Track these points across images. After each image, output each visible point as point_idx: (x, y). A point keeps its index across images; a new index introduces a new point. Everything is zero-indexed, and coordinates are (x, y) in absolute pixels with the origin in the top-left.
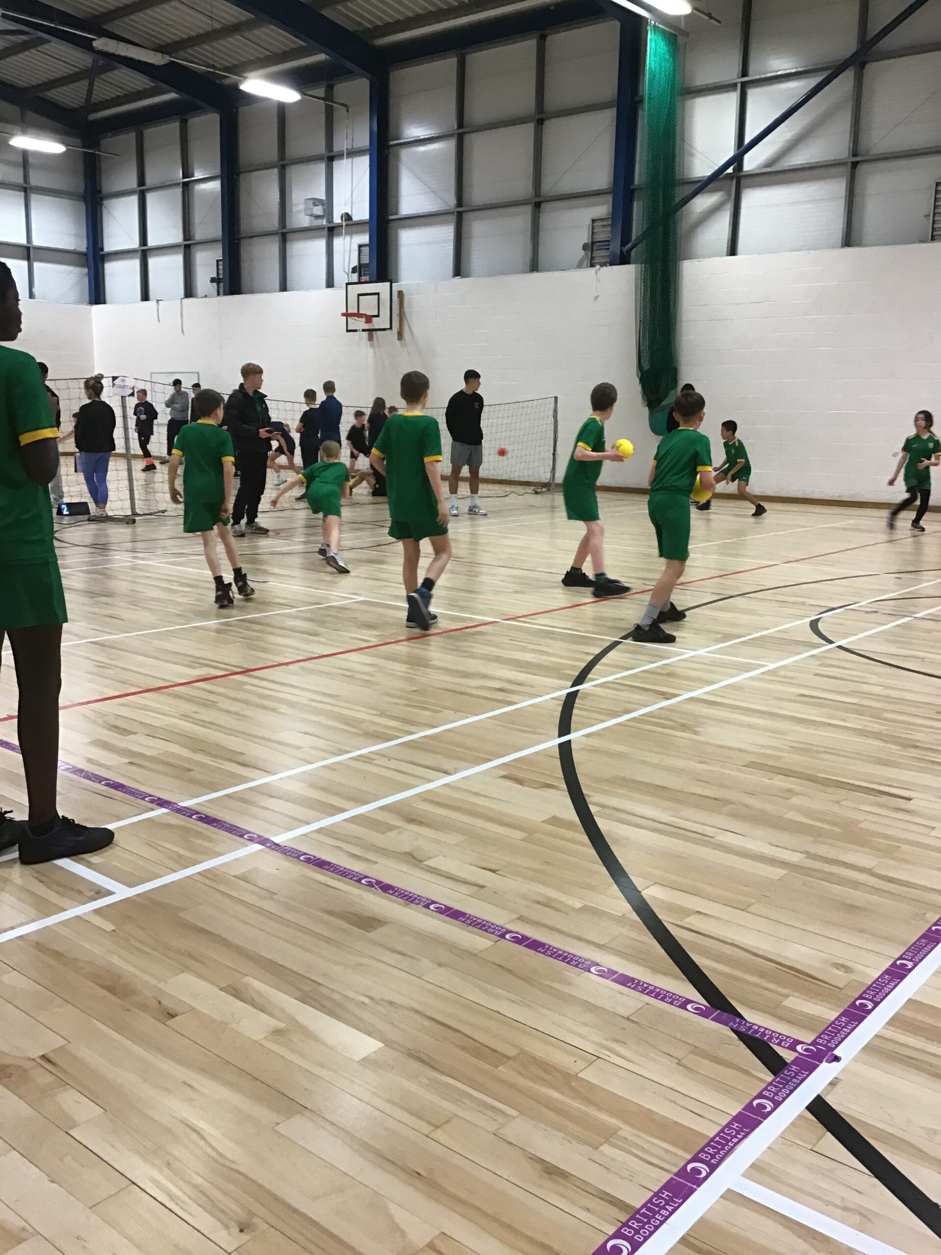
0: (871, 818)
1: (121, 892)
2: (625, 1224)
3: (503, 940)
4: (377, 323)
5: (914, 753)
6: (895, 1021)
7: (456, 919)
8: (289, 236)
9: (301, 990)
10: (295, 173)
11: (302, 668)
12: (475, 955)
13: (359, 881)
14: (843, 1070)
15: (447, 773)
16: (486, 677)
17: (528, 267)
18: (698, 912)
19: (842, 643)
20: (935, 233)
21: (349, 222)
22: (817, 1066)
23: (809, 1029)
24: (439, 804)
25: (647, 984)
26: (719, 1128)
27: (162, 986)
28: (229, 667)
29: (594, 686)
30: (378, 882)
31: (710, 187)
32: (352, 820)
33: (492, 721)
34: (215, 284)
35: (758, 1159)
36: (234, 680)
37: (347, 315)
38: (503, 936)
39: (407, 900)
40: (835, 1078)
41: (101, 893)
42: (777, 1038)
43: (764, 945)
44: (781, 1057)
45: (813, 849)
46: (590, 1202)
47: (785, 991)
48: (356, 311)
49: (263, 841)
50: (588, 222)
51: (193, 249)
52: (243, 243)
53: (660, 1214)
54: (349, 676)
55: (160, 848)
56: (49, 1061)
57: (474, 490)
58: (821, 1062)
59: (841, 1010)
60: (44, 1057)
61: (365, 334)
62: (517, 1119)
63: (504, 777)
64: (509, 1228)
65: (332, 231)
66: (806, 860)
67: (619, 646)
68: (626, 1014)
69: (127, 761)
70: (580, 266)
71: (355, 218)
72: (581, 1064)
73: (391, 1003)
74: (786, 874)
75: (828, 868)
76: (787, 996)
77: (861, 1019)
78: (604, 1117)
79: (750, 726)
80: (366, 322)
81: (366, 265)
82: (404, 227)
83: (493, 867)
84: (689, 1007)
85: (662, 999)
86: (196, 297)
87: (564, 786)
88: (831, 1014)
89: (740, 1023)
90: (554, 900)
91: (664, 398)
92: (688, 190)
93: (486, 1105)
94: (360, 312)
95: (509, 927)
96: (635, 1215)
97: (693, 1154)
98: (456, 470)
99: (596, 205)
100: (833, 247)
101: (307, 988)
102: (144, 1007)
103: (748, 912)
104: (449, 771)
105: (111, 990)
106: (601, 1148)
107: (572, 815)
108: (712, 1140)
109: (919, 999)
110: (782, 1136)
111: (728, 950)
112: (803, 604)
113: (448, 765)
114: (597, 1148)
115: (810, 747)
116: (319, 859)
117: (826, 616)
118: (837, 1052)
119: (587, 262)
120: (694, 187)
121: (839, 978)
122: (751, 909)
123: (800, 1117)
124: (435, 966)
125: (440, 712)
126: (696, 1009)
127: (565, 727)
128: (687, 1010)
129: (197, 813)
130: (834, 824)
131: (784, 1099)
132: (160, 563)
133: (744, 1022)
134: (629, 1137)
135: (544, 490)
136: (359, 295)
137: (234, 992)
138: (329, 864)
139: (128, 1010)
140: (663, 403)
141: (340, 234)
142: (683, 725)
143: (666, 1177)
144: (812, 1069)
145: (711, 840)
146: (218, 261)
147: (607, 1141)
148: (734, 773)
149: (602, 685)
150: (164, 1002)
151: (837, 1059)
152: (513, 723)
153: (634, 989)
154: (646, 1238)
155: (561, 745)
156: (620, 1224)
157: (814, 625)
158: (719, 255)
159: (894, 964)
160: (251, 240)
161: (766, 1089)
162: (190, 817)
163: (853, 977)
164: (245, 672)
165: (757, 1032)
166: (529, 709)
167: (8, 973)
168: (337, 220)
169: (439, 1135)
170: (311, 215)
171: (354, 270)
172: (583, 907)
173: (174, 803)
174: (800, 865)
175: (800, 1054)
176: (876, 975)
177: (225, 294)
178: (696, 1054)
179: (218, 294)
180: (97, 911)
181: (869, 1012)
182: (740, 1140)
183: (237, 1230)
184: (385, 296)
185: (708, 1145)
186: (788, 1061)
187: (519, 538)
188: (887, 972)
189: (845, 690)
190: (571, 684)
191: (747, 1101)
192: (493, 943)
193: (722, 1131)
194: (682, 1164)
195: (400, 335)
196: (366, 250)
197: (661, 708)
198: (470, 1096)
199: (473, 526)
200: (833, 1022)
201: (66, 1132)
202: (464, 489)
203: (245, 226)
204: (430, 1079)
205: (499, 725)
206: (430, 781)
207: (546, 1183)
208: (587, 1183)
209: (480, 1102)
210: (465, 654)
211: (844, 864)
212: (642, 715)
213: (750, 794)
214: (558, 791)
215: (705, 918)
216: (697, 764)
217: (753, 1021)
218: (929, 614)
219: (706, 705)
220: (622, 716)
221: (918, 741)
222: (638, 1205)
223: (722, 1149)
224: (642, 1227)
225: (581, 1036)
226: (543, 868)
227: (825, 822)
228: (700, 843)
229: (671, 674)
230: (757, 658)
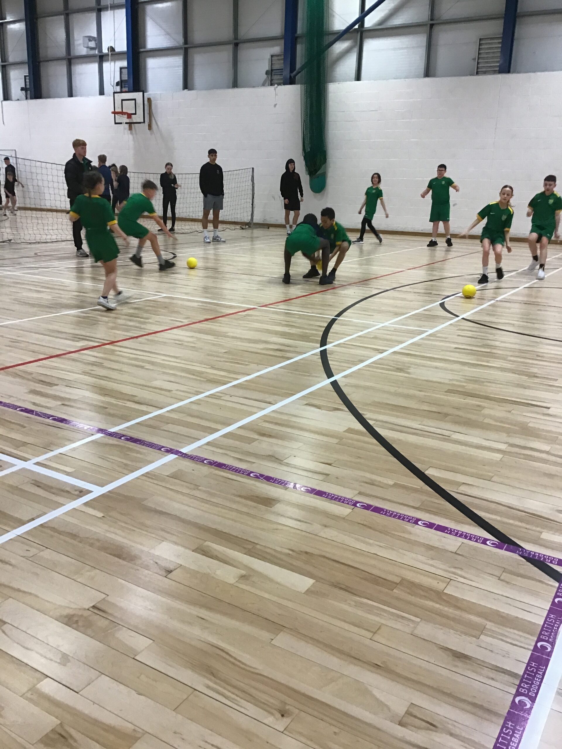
0: (534, 420)
1: (97, 491)
2: (519, 686)
3: (356, 508)
4: (135, 119)
5: (536, 380)
7: (321, 496)
8: (72, 61)
9: (245, 548)
10: (75, 18)
11: (148, 340)
12: (344, 518)
13: (249, 475)
15: (271, 403)
16: (266, 342)
17: (231, 85)
18: (464, 483)
19: (463, 316)
20: (479, 70)
21: (113, 53)
24: (276, 424)
25: (456, 530)
26: (543, 619)
27: (152, 551)
28: (101, 341)
29: (334, 346)
30: (262, 475)
31: (345, 36)
32: (225, 436)
33: (283, 370)
34: (24, 92)
36: (105, 348)
37: (114, 113)
41: (82, 492)
42: (548, 559)
43: (512, 501)
44: (557, 571)
45: (510, 440)
46: (492, 674)
47: (538, 529)
48: (120, 110)
49: (177, 452)
50: (269, 57)
51: (8, 68)
52: (41, 64)
53: (537, 678)
54: (180, 344)
55: (108, 459)
56: (99, 609)
57: (216, 227)
60: (94, 607)
61: (127, 126)
62: (420, 623)
63: (306, 404)
64: (450, 695)
65: (101, 59)
66: (509, 447)
67: (336, 322)
68: (454, 551)
69: (60, 403)
70: (263, 85)
71: (117, 50)
73: (306, 553)
74: (503, 457)
75: (525, 452)
76: (541, 533)
79: (436, 368)
80: (128, 118)
81: (125, 81)
82: (150, 57)
83: (329, 462)
84: (488, 543)
85: (470, 539)
86: (12, 100)
87: (347, 409)
89: (522, 551)
90: (375, 481)
91: (319, 169)
92: (332, 38)
93: (398, 616)
94: (124, 111)
95: (357, 499)
96: (522, 679)
97: (537, 636)
98: (206, 214)
100: (418, 77)
101: (250, 547)
102: (147, 567)
103: (493, 482)
104: (273, 402)
105: (119, 556)
106: (481, 637)
107: (359, 427)
108: (543, 627)
111: (493, 506)
112: (431, 293)
113: (269, 398)
114: (478, 638)
115: (477, 379)
116: (216, 462)
117: (447, 301)
119: (268, 82)
120: (336, 36)
122: (493, 479)
124: (323, 527)
125: (247, 365)
126: (492, 544)
127: (329, 372)
128: (487, 545)
129: (123, 436)
130: (514, 425)
132: (23, 273)
133: (524, 550)
134: (494, 629)
135: (247, 227)
136: (122, 100)
137: (203, 553)
138: (225, 465)
139: (138, 570)
140: (319, 173)
141: (108, 60)
142: (398, 369)
145: (448, 438)
146: (25, 76)
147: (482, 634)
148: (442, 396)
149: (338, 346)
150: (160, 562)
152: (296, 370)
153: (450, 533)
154: (536, 694)
155: (332, 383)
156: (517, 687)
157: (442, 305)
158: (350, 80)
160: (47, 63)
161: (557, 592)
162: (120, 438)
164: (112, 343)
165: (534, 556)
166: (302, 362)
167: (43, 551)
168: (105, 50)
169: (377, 637)
170: (88, 47)
171: (117, 84)
172: (393, 485)
173: (105, 430)
174: (507, 450)
177: (31, 98)
178: (506, 572)
179: (27, 98)
180: (86, 504)
182: (559, 625)
183: (280, 716)
184: (140, 101)
185: (542, 630)
189: (480, 344)
190: (319, 345)
191: (552, 600)
192: (351, 510)
193: (546, 620)
194: (533, 644)
195: (150, 127)
196: (125, 71)
197: (380, 359)
198: (385, 611)
199: (215, 249)
201: (134, 658)
203: (42, 53)
204: (355, 602)
205: (288, 372)
206: (263, 409)
207: (460, 664)
208: (483, 661)
209: (392, 614)
210: (247, 329)
211: (532, 449)
212: (372, 363)
213: (458, 409)
214: (343, 412)
215: (471, 487)
216: (419, 392)
217: (531, 550)
218: (504, 298)
219: (403, 356)
220: (358, 364)
221: (536, 373)
222: (521, 673)
223: (552, 632)
224: (531, 687)
225: (432, 565)
226: (358, 460)
227: (509, 424)
228: (445, 440)
229: (375, 338)
230: (420, 327)
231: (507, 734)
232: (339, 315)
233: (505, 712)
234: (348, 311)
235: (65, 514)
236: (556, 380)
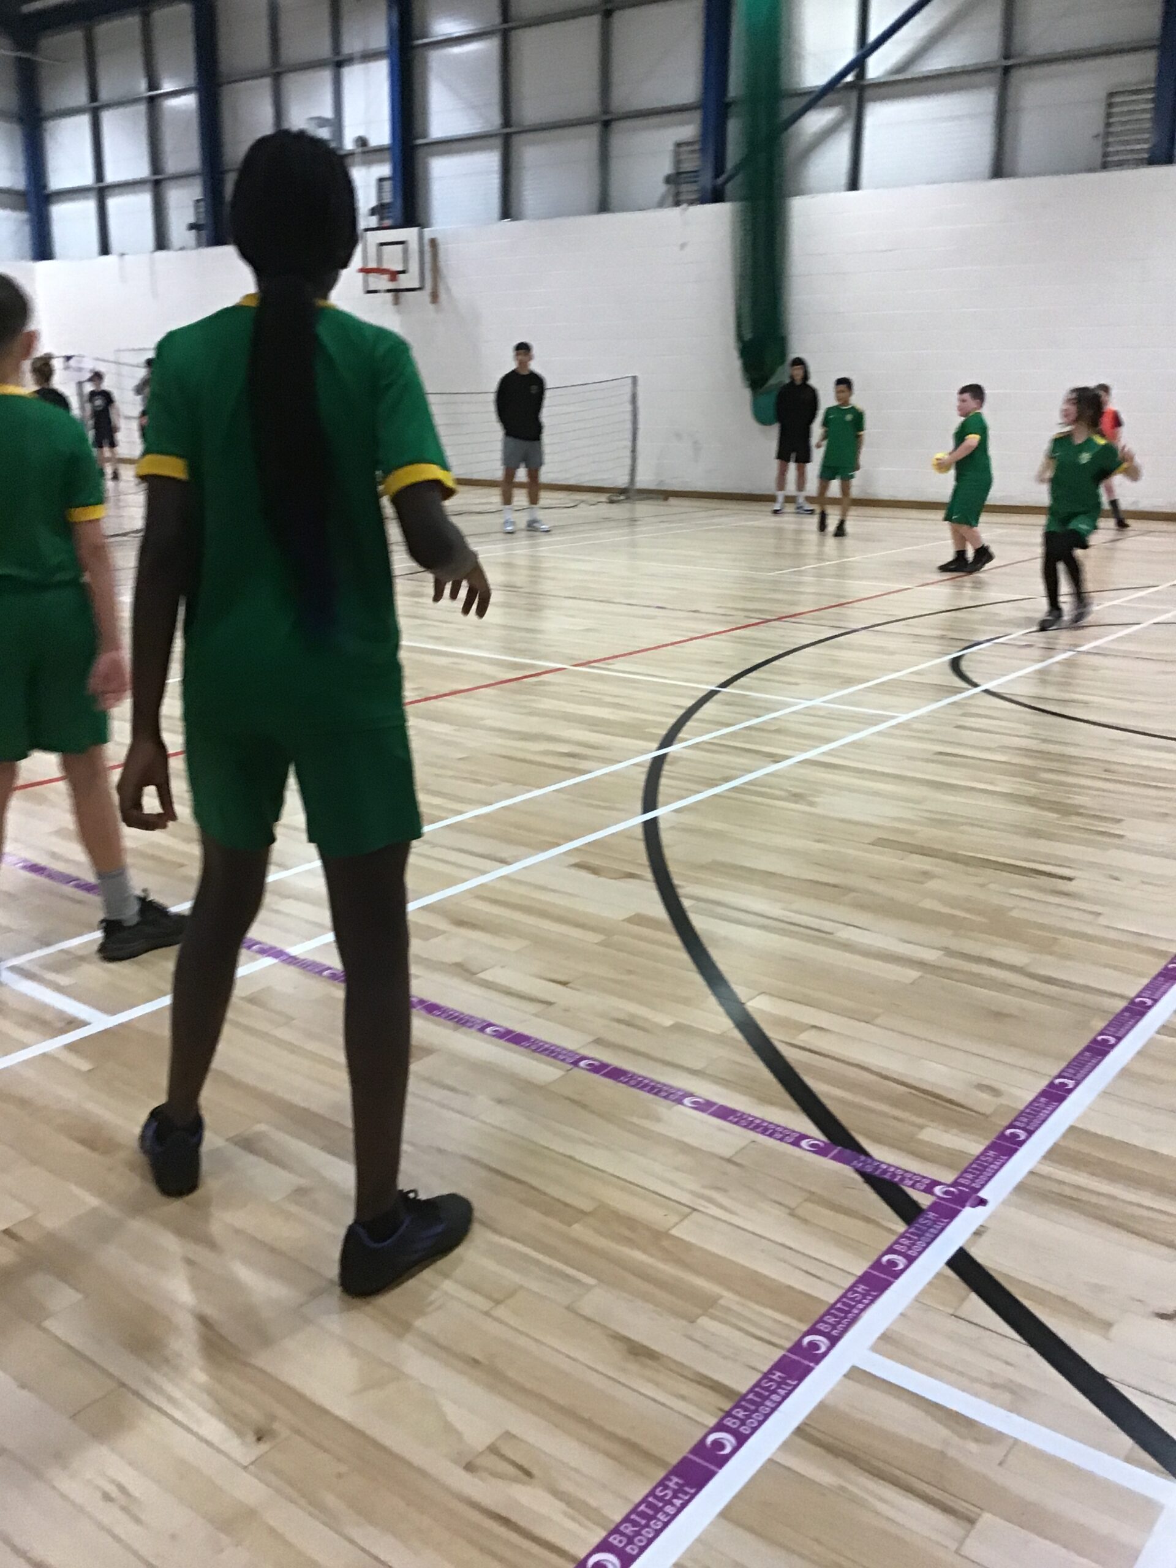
0: (1024, 904)
1: (99, 1023)
2: (728, 1414)
3: (576, 1069)
4: (404, 281)
5: (1076, 821)
6: (1054, 1154)
7: (520, 1044)
10: (293, 84)
12: (542, 1088)
14: (990, 1217)
15: (504, 862)
16: (550, 738)
17: (595, 207)
18: (814, 1027)
19: (990, 686)
20: (1108, 159)
21: (365, 149)
22: (959, 1211)
23: (950, 1166)
24: (495, 902)
25: (752, 1116)
26: (840, 1292)
29: (685, 747)
30: (421, 1002)
31: (824, 100)
33: (560, 795)
34: (194, 232)
35: (887, 1329)
37: (365, 271)
38: (576, 1063)
39: (457, 1022)
40: (982, 1226)
41: (71, 1024)
42: (911, 1179)
43: (895, 1065)
44: (916, 1203)
45: (955, 944)
46: (687, 1389)
47: (920, 1121)
48: (373, 266)
49: (277, 953)
50: (671, 147)
51: (165, 186)
52: (227, 176)
53: (771, 1400)
55: (147, 965)
56: (13, 1236)
57: (534, 500)
58: (963, 1206)
59: (987, 1143)
60: (6, 1232)
61: (389, 295)
62: (595, 1289)
63: (576, 865)
64: (588, 1423)
66: (947, 959)
67: (716, 697)
68: (726, 1156)
70: (661, 205)
71: (372, 143)
72: (674, 1219)
73: (438, 1152)
74: (921, 977)
75: (975, 968)
76: (921, 1127)
77: (1011, 1152)
78: (700, 1282)
79: (876, 793)
80: (391, 280)
81: (389, 206)
82: (434, 155)
83: (562, 978)
84: (804, 1143)
85: (770, 1135)
86: (171, 250)
87: (650, 876)
88: (974, 1147)
89: (866, 1162)
90: (638, 1017)
91: (770, 377)
92: (799, 103)
93: (558, 1273)
94: (383, 267)
95: (584, 1052)
96: (741, 1401)
97: (810, 1323)
98: (510, 473)
99: (682, 123)
100: (979, 178)
102: (131, 1166)
103: (877, 1026)
104: (509, 860)
106: (698, 1320)
107: (659, 911)
108: (833, 1306)
109: (1081, 1126)
110: (917, 1299)
111: (852, 1072)
112: (945, 637)
113: (505, 851)
114: (693, 1322)
115: (951, 818)
117: (971, 653)
118: (982, 1194)
119: (670, 199)
120: (804, 101)
121: (985, 1102)
122: (879, 1021)
123: (939, 1275)
124: (493, 1104)
125: (492, 784)
126: (812, 1146)
127: (650, 801)
128: (800, 1147)
130: (980, 913)
131: (920, 1253)
133: (869, 1161)
134: (735, 1307)
135: (622, 497)
136: (380, 244)
137: (244, 1143)
139: (112, 1169)
140: (770, 384)
142: (795, 795)
143: (777, 1354)
144: (952, 1215)
145: (828, 936)
146: (197, 202)
147: (705, 1313)
148: (857, 853)
149: (696, 747)
151: (983, 1202)
152: (587, 796)
153: (736, 1123)
154: (754, 1430)
155: (646, 824)
156: (721, 1414)
157: (955, 664)
158: (840, 191)
159: (1051, 1085)
161: (896, 1242)
163: (1002, 1101)
165: (885, 1171)
166: (607, 778)
168: (349, 144)
169: (500, 1312)
171: (373, 212)
172: (672, 1026)
174: (939, 964)
175: (939, 1197)
176: (1029, 1097)
177: (205, 245)
178: (813, 1202)
179: (199, 245)
180: (69, 1047)
181: (1021, 1143)
182: (867, 1306)
183: (254, 1439)
184: (413, 246)
185: (828, 1313)
186: (924, 1207)
187: (590, 561)
188: (1043, 1093)
189: (993, 745)
190: (658, 745)
191: (875, 1258)
192: (563, 1073)
193: (844, 1296)
194: (796, 1338)
195: (434, 297)
196: (387, 185)
197: (769, 774)
198: (538, 1263)
199: (532, 546)
200: (978, 1158)
201: (38, 1325)
202: (520, 498)
203: (228, 154)
204: (488, 1245)
205: (568, 800)
206: (484, 872)
207: (633, 1367)
208: (682, 1365)
209: (550, 1269)
210: (524, 711)
211: (991, 962)
212: (745, 783)
213: (878, 878)
214: (642, 882)
215: (822, 1033)
216: (813, 843)
217: (881, 1159)
218: (1095, 647)
219: (823, 769)
220: (720, 785)
221: (1081, 806)
222: (743, 1388)
223: (845, 1318)
224: (749, 1417)
225: (673, 1183)
226: (626, 978)
227: (968, 910)
228: (816, 941)
229: (778, 731)
230: (884, 708)
231: (660, 1499)
232: (725, 685)
233: (674, 1460)
234: (748, 675)
235: (26, 1063)
236: (1119, 821)
